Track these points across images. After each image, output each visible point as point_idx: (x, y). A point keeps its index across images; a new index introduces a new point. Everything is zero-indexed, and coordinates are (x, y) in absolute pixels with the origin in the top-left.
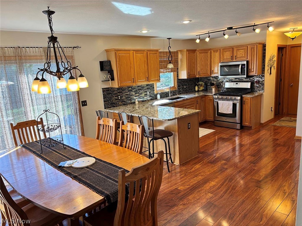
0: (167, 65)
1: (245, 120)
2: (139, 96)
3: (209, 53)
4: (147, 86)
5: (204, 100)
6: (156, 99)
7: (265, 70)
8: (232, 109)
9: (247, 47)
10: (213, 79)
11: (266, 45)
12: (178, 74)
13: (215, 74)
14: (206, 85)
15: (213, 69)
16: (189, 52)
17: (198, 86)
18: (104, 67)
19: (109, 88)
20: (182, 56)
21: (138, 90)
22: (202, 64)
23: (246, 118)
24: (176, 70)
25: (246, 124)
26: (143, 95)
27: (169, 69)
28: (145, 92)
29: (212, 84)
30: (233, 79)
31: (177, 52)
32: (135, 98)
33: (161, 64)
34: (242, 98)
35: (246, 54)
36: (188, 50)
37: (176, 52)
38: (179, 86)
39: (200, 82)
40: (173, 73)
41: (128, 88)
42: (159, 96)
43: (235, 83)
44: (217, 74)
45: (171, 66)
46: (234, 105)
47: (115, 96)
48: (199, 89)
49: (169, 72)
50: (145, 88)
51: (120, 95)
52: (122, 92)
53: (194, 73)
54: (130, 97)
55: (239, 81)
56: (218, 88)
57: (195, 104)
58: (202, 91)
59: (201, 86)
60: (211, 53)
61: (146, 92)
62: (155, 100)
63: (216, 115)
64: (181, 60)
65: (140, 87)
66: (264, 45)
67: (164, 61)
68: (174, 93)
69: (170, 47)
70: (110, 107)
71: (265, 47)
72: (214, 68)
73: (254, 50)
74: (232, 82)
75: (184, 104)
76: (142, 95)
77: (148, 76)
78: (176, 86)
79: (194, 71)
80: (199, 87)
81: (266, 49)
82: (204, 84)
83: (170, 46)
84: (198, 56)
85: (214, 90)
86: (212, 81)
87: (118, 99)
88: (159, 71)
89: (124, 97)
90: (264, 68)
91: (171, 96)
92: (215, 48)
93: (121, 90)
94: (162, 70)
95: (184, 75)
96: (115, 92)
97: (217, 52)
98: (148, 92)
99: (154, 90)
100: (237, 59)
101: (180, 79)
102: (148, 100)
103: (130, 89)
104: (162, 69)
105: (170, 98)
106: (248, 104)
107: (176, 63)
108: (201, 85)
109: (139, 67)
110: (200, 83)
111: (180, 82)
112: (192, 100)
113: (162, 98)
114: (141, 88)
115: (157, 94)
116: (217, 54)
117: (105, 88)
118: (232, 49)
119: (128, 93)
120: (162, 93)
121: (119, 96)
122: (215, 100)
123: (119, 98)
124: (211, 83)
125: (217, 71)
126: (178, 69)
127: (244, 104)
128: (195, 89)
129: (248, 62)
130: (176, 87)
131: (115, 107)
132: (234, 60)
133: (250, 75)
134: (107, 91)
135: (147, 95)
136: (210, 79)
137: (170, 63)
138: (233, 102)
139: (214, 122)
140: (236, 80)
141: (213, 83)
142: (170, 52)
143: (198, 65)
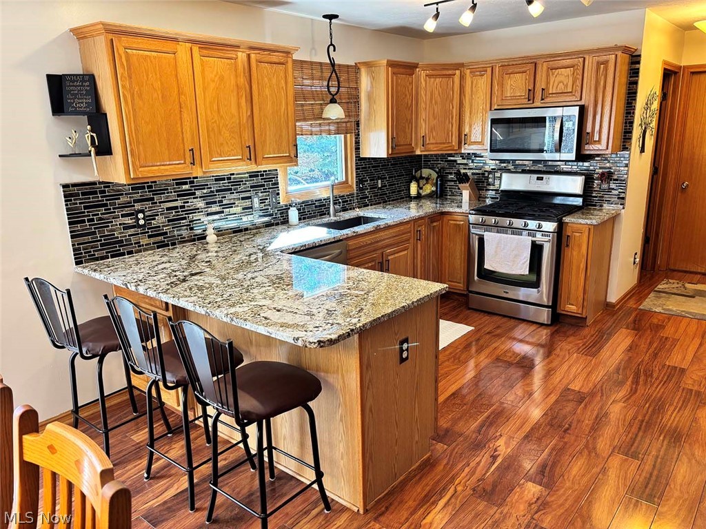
0: (322, 110)
1: (568, 298)
2: (223, 212)
3: (457, 79)
4: (251, 176)
5: (437, 228)
6: (285, 222)
7: (630, 139)
8: (529, 261)
9: (581, 60)
10: (465, 161)
11: (640, 56)
12: (357, 143)
13: (472, 147)
14: (442, 177)
15: (467, 130)
16: (396, 70)
17: (417, 181)
18: (68, 99)
19: (94, 183)
20: (371, 83)
21: (217, 191)
22: (434, 113)
23: (573, 291)
24: (352, 127)
25: (572, 308)
26: (239, 210)
27: (329, 122)
28: (243, 199)
29: (463, 178)
30: (527, 163)
31: (356, 68)
32: (205, 219)
33: (302, 105)
34: (561, 227)
35: (578, 83)
36: (391, 64)
37: (351, 66)
38: (360, 181)
39: (424, 170)
40: (343, 136)
41: (177, 184)
42: (293, 214)
43: (536, 176)
44: (480, 147)
45: (335, 112)
46: (536, 250)
47: (123, 216)
48: (421, 191)
49: (329, 133)
50: (242, 187)
51: (142, 211)
52: (153, 199)
53: (408, 140)
54: (185, 218)
55: (544, 169)
56: (480, 189)
57: (412, 241)
58: (430, 196)
59: (427, 183)
60: (462, 78)
61: (250, 198)
62: (280, 227)
63: (476, 278)
64: (370, 97)
65: (224, 179)
66: (632, 56)
67: (314, 95)
68: (344, 203)
69: (331, 48)
70: (103, 258)
71: (639, 63)
72: (470, 126)
73: (606, 69)
74: (524, 172)
75: (378, 242)
76: (233, 210)
77: (251, 144)
78: (353, 181)
79: (409, 136)
80: (421, 185)
81: (638, 69)
82: (434, 175)
83: (331, 44)
84: (423, 83)
85: (466, 194)
86: (462, 166)
87: (138, 226)
88: (295, 125)
89: (160, 220)
90: (631, 132)
91: (336, 211)
92: (477, 63)
93: (146, 190)
94: (304, 125)
95: (376, 146)
96: (123, 199)
97: (482, 75)
98: (256, 200)
99: (278, 194)
100: (546, 100)
101: (365, 159)
102: (257, 228)
103: (185, 187)
104: (305, 120)
105: (332, 219)
106: (580, 246)
107: (352, 105)
108: (427, 179)
109: (215, 107)
110: (426, 172)
111: (366, 167)
112: (402, 228)
113: (304, 219)
114: (230, 184)
115: (287, 208)
116: (483, 83)
117: (74, 185)
118: (532, 64)
119: (179, 203)
120: (307, 202)
121: (141, 216)
122: (473, 230)
123: (142, 222)
124: (458, 173)
125: (479, 135)
126: (358, 124)
127: (568, 246)
128: (409, 192)
129: (583, 110)
130: (352, 183)
131: (123, 254)
132: (538, 104)
133: (588, 152)
134: (83, 194)
135: (251, 208)
136: (455, 161)
137: (333, 101)
138: (534, 239)
139: (466, 296)
140: (536, 168)
141: (465, 175)
142: (333, 64)
143: (423, 115)
